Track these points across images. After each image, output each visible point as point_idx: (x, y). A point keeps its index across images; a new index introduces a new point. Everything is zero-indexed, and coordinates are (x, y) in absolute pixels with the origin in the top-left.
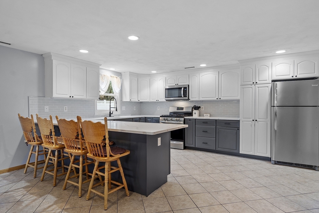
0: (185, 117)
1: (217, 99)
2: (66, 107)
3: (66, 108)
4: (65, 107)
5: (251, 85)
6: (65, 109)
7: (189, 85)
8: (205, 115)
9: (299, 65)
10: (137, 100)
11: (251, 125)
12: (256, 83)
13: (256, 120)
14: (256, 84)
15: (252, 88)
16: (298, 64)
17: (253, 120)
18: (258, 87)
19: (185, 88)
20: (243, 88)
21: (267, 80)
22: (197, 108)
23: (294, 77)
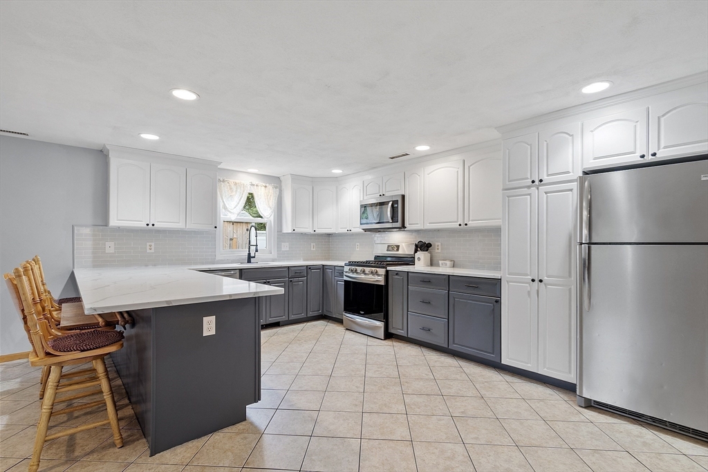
0: (389, 268)
1: (460, 225)
2: (150, 243)
3: (150, 246)
4: (148, 244)
5: (529, 187)
6: (148, 247)
7: (403, 197)
8: (440, 262)
9: (662, 119)
10: (310, 231)
11: (529, 293)
12: (541, 181)
13: (541, 281)
14: (540, 185)
15: (530, 194)
16: (659, 118)
17: (533, 280)
18: (546, 193)
19: (395, 202)
20: (508, 197)
21: (568, 172)
22: (423, 247)
23: (649, 159)
